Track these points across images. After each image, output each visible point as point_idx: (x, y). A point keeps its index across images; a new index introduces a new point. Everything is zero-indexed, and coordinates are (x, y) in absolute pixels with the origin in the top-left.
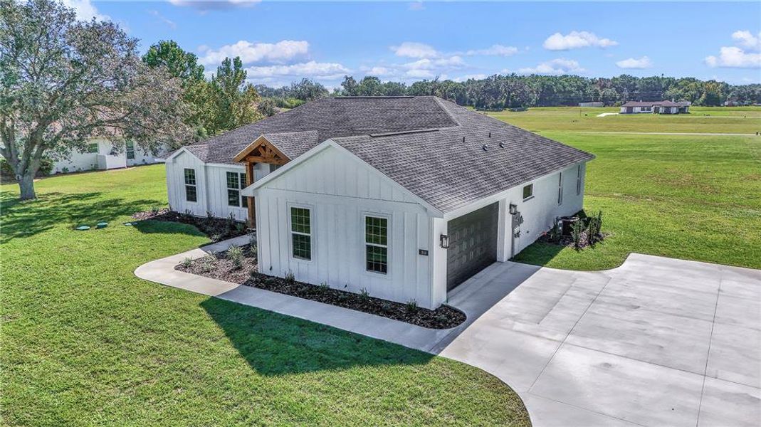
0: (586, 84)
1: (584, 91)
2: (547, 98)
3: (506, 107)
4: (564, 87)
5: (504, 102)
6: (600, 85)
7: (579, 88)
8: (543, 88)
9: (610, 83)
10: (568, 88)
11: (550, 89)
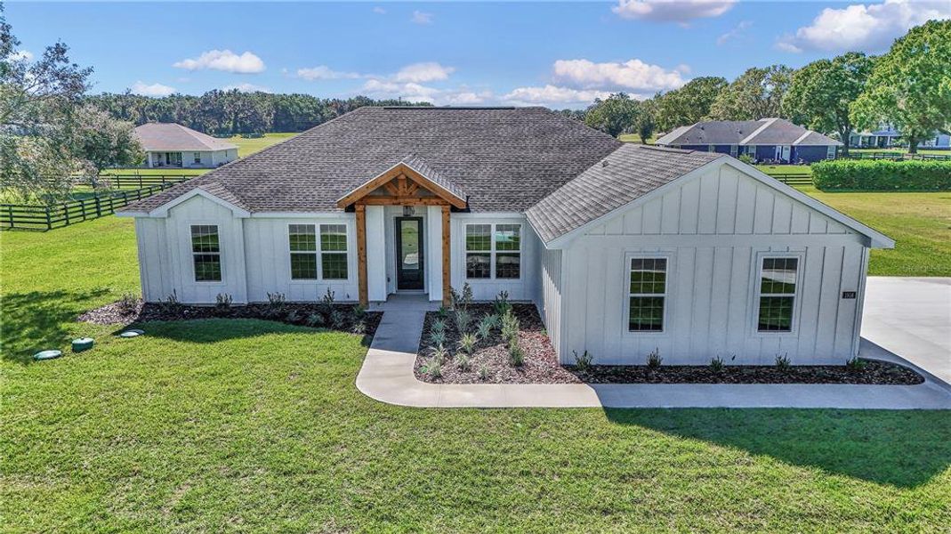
0: (322, 107)
1: (322, 115)
2: (283, 122)
3: (235, 132)
4: (301, 109)
5: (231, 125)
6: (336, 107)
7: (317, 111)
8: (277, 109)
9: (347, 106)
10: (305, 111)
11: (285, 110)
